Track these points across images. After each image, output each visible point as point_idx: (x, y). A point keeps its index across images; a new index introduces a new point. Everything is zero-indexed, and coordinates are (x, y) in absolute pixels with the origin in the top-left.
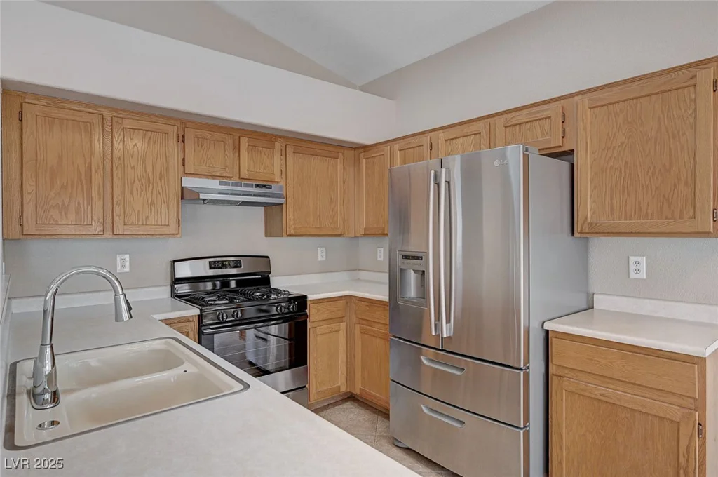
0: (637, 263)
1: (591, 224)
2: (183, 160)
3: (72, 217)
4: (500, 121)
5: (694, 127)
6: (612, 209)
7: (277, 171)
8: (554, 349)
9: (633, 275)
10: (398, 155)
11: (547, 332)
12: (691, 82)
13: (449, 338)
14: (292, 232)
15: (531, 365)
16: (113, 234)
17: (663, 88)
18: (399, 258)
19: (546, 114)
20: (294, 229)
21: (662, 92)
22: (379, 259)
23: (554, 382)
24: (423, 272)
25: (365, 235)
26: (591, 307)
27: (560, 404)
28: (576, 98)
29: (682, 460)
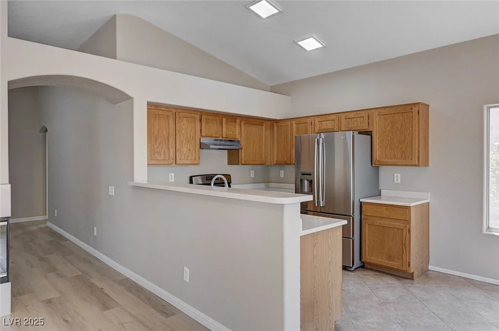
0: (397, 177)
1: (378, 161)
2: (201, 130)
3: (162, 156)
4: (343, 116)
5: (412, 127)
6: (386, 155)
7: (237, 133)
8: (363, 209)
9: (396, 181)
10: (294, 126)
11: (361, 202)
12: (411, 111)
13: (323, 206)
14: (244, 163)
15: (355, 214)
16: (176, 163)
17: (402, 111)
18: (300, 175)
19: (362, 115)
20: (245, 161)
21: (402, 113)
22: (281, 176)
23: (363, 221)
24: (311, 181)
25: (276, 164)
26: (380, 195)
27: (366, 229)
28: (373, 110)
29: (404, 242)
